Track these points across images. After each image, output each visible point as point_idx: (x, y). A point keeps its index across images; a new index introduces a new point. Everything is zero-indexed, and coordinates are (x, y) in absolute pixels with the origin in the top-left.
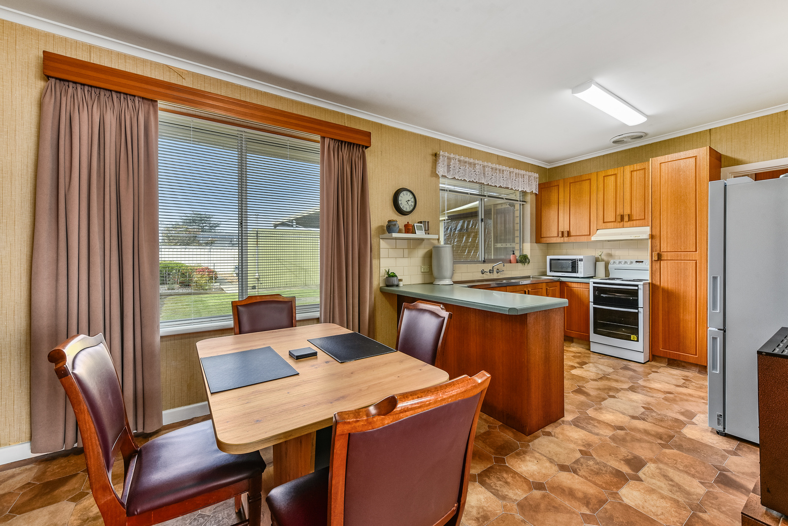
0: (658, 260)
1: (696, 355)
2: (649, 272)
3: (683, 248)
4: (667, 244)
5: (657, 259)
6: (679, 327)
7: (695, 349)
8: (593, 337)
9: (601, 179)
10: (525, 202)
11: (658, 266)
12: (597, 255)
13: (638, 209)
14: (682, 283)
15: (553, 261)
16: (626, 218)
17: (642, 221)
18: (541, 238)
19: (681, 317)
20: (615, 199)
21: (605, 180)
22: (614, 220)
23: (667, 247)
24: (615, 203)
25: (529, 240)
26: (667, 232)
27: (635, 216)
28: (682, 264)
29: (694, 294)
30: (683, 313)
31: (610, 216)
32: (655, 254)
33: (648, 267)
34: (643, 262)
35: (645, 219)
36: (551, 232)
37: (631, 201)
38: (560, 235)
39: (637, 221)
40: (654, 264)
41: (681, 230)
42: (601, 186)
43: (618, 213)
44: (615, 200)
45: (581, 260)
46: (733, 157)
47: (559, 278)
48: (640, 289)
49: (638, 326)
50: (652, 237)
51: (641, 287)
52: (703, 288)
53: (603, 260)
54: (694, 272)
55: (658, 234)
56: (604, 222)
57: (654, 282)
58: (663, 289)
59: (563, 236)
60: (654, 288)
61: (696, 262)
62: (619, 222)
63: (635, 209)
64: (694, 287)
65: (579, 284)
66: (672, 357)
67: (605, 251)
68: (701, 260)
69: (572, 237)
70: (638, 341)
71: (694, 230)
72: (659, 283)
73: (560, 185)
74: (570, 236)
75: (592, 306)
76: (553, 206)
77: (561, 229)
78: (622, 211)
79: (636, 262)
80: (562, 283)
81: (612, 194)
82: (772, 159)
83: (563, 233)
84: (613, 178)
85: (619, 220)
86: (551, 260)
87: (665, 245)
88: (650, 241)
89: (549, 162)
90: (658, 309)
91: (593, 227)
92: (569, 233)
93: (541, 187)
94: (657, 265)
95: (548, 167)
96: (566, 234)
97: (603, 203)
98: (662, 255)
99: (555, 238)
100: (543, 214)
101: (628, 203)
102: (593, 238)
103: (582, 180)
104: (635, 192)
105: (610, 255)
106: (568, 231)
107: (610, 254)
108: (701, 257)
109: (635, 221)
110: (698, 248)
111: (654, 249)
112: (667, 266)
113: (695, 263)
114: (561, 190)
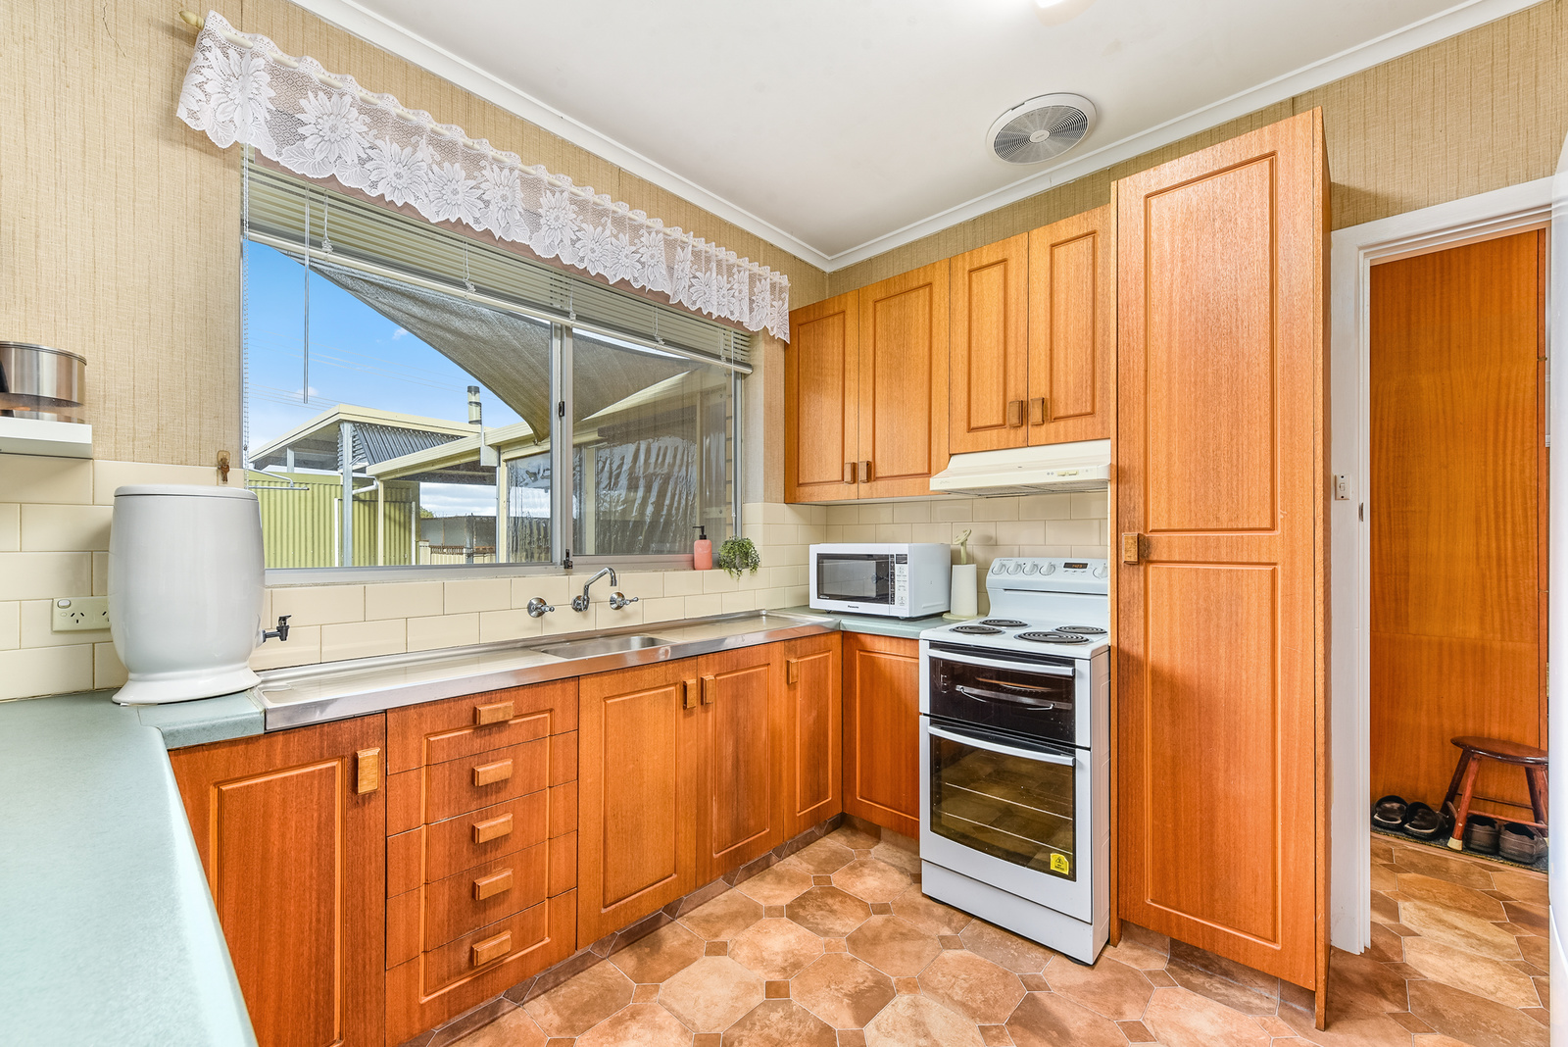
0: (1139, 563)
1: (1274, 941)
2: (1107, 603)
3: (1224, 516)
4: (1170, 500)
5: (1134, 559)
6: (1212, 822)
7: (1270, 917)
8: (931, 844)
9: (961, 279)
10: (748, 366)
11: (1137, 586)
12: (956, 544)
13: (1071, 379)
14: (1222, 651)
15: (827, 563)
16: (1036, 414)
17: (1084, 419)
18: (799, 485)
19: (1221, 785)
20: (1001, 347)
21: (974, 286)
22: (1001, 422)
23: (1169, 511)
24: (1001, 361)
25: (761, 491)
26: (1169, 456)
27: (1062, 406)
28: (1223, 576)
29: (1266, 697)
30: (1227, 771)
31: (989, 410)
32: (1129, 539)
33: (1107, 583)
34: (1084, 566)
35: (1092, 413)
36: (824, 463)
37: (1051, 350)
38: (848, 477)
39: (1071, 422)
40: (1124, 576)
41: (1218, 448)
42: (961, 304)
43: (1011, 396)
44: (1002, 352)
45: (902, 559)
46: (1371, 188)
47: (838, 618)
48: (1082, 676)
49: (1074, 817)
50: (1119, 474)
51: (1082, 667)
52: (1298, 675)
53: (970, 560)
54: (1267, 610)
55: (1138, 463)
56: (970, 430)
57: (1125, 645)
58: (1156, 674)
59: (854, 480)
60: (1123, 666)
61: (1274, 573)
62: (1016, 427)
63: (1062, 379)
64: (1266, 670)
65: (894, 642)
66: (1186, 938)
67: (978, 530)
68: (1292, 563)
69: (880, 483)
70: (1072, 876)
71: (1266, 445)
72: (1141, 650)
73: (848, 312)
74: (877, 479)
75: (926, 729)
76: (829, 379)
77: (850, 458)
78: (1022, 387)
79: (1067, 565)
80: (848, 637)
81: (995, 332)
82: (1508, 185)
83: (854, 467)
84: (996, 273)
85: (1015, 420)
86: (821, 558)
87: (1164, 505)
88: (1111, 489)
89: (831, 249)
90: (1140, 748)
91: (940, 446)
92: (870, 467)
93: (802, 320)
94: (1133, 581)
95: (828, 269)
96: (862, 474)
97: (966, 363)
98: (1154, 542)
99: (834, 487)
100: (804, 408)
101: (1043, 357)
102: (936, 483)
103: (908, 288)
104: (1063, 317)
105: (991, 543)
106: (868, 464)
107: (989, 538)
108: (1293, 552)
109: (1062, 423)
110: (1280, 517)
111: (1125, 521)
112: (1170, 586)
113: (1269, 575)
114: (851, 324)
